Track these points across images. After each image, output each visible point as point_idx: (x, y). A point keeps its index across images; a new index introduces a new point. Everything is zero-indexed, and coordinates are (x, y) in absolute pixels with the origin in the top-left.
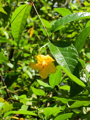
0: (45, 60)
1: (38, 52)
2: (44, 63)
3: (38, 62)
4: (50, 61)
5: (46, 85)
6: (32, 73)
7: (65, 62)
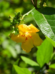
0: (28, 30)
1: (19, 21)
2: (27, 34)
3: (20, 32)
4: (35, 32)
5: (33, 63)
6: (16, 50)
7: (51, 32)
